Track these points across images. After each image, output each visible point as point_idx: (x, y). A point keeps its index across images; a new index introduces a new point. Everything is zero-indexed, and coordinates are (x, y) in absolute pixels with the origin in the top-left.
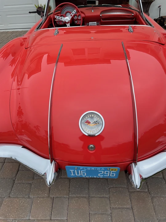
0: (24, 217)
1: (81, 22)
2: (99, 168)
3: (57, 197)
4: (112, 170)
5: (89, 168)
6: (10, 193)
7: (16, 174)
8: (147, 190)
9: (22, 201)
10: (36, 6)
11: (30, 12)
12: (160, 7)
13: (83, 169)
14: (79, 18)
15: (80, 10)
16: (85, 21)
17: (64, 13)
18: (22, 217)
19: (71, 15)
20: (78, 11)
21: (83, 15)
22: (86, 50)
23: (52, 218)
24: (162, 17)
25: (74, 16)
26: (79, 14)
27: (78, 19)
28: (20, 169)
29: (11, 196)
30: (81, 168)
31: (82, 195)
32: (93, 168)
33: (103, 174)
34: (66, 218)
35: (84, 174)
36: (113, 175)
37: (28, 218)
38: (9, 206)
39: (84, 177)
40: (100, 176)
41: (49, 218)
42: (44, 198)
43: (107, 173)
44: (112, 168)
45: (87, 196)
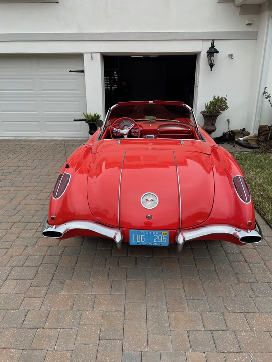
0: (86, 293)
1: (139, 134)
2: (154, 232)
3: (116, 280)
4: (164, 234)
5: (147, 232)
6: (71, 277)
7: (76, 264)
8: (198, 277)
9: (83, 282)
10: (84, 114)
11: (75, 120)
12: (228, 120)
13: (142, 234)
14: (137, 131)
15: (138, 123)
16: (143, 133)
17: (122, 126)
19: (129, 128)
20: (136, 125)
21: (140, 128)
22: (142, 158)
23: (112, 293)
24: (232, 131)
25: (132, 128)
26: (137, 127)
27: (135, 132)
28: (78, 261)
29: (72, 279)
30: (141, 231)
31: (138, 279)
32: (150, 232)
33: (158, 240)
34: (124, 293)
35: (143, 240)
36: (164, 240)
37: (90, 293)
38: (71, 285)
39: (143, 244)
40: (155, 243)
41: (109, 293)
42: (103, 280)
43: (160, 237)
44: (164, 232)
45: (144, 280)
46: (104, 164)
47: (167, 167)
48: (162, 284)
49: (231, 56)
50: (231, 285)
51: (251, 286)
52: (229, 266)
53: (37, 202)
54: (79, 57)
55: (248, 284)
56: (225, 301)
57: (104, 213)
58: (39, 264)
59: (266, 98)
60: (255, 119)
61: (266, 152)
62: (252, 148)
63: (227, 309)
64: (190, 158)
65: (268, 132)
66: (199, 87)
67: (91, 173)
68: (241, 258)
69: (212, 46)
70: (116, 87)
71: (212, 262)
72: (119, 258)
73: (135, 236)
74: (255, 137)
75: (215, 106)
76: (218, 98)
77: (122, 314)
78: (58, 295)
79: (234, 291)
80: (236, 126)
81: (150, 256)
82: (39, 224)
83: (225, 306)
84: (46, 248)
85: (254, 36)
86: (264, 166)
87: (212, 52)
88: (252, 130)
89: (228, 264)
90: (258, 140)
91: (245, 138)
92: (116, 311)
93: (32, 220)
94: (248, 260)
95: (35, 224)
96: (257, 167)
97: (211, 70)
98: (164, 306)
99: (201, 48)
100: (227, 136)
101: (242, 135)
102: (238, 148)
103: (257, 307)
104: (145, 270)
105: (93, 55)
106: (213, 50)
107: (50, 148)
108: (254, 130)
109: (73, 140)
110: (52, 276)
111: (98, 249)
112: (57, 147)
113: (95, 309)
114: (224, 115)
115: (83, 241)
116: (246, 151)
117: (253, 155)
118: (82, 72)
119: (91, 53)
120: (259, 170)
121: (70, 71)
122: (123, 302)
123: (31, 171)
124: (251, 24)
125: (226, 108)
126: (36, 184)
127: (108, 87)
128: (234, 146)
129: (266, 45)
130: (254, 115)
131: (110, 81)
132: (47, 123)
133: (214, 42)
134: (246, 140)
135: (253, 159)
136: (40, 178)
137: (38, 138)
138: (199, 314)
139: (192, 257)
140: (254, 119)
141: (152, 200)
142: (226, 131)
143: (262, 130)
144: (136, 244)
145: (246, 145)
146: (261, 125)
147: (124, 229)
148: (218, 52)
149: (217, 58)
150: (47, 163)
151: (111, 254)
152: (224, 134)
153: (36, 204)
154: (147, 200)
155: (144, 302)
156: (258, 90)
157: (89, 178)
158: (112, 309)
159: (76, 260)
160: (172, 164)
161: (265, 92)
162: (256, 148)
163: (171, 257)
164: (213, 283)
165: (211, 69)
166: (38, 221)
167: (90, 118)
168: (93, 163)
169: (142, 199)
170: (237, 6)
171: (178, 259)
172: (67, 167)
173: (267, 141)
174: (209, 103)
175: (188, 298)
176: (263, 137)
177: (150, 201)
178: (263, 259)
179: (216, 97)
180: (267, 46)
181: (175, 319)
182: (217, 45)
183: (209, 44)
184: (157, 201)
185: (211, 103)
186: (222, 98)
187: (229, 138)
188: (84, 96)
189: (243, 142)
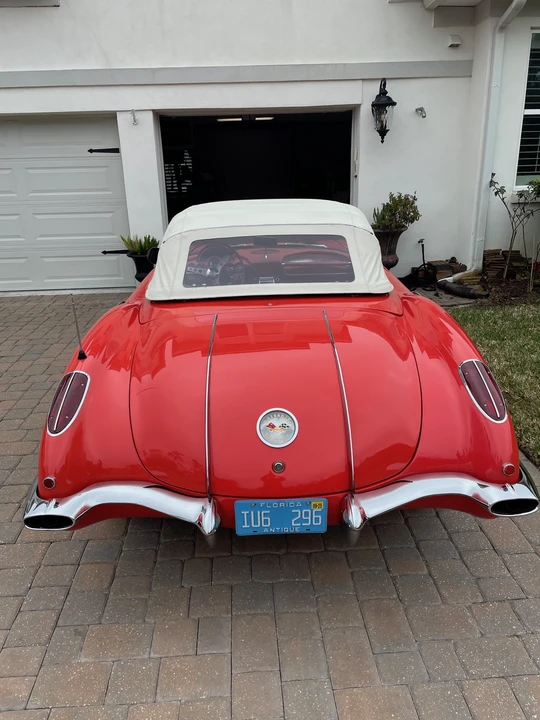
0: (138, 655)
1: (242, 277)
2: (292, 502)
3: (207, 618)
4: (315, 506)
5: (275, 502)
6: (101, 617)
7: (111, 584)
8: (395, 596)
9: (130, 629)
10: (123, 240)
11: (105, 253)
12: (421, 241)
13: (264, 507)
16: (252, 274)
18: (134, 656)
21: (246, 263)
23: (199, 653)
24: (429, 264)
27: (235, 272)
28: (117, 574)
29: (103, 621)
30: (262, 503)
31: (259, 611)
32: (282, 503)
33: (301, 520)
34: (228, 650)
35: (266, 522)
36: (317, 520)
37: (146, 656)
38: (101, 639)
39: (266, 531)
40: (295, 526)
41: (191, 652)
42: (177, 620)
43: (307, 514)
44: (315, 501)
45: (272, 612)
46: (169, 344)
47: (306, 346)
48: (316, 619)
49: (420, 111)
50: (469, 608)
51: (513, 606)
52: (460, 562)
53: (23, 435)
54: (108, 119)
55: (507, 604)
56: (461, 651)
57: (172, 459)
58: (24, 587)
59: (496, 193)
60: (475, 237)
61: (502, 303)
62: (473, 296)
63: (467, 672)
64: (355, 323)
65: (502, 262)
66: (360, 177)
67: (137, 368)
68: (484, 543)
69: (383, 92)
70: (188, 182)
71: (422, 555)
72: (212, 560)
73: (249, 515)
74: (477, 273)
75: (394, 214)
76: (399, 197)
77: (224, 705)
78: (71, 665)
79: (479, 624)
80: (437, 253)
81: (283, 551)
82: (26, 488)
83: (463, 664)
84: (42, 547)
85: (464, 71)
86: (503, 332)
87: (382, 104)
88: (471, 260)
89: (458, 557)
90: (482, 280)
91: (457, 276)
92: (210, 699)
93: (10, 480)
94: (498, 546)
95: (16, 488)
96: (488, 335)
97: (382, 142)
98: (324, 677)
99: (361, 96)
100: (421, 274)
101: (449, 272)
102: (446, 298)
103: (534, 661)
104: (272, 585)
105: (138, 116)
106: (384, 100)
107: (54, 313)
108: (473, 260)
109: (102, 295)
110: (54, 616)
111: (162, 540)
112: (67, 311)
113: (159, 698)
114: (412, 233)
115: (128, 523)
116: (463, 303)
117: (478, 311)
118: (117, 151)
119: (133, 112)
120: (494, 342)
121: (91, 151)
122: (227, 675)
123: (9, 365)
124: (457, 46)
125: (415, 217)
126: (20, 394)
127: (172, 183)
128: (437, 295)
129: (489, 88)
130: (473, 230)
131: (177, 173)
132: (46, 260)
133: (385, 84)
134: (458, 282)
135: (479, 319)
136: (30, 380)
137: (28, 294)
138: (407, 690)
139: (377, 547)
140: (472, 237)
141: (283, 426)
142: (418, 264)
143: (490, 260)
144: (250, 533)
145: (460, 291)
146: (487, 249)
147: (221, 499)
148: (394, 104)
149: (393, 116)
150: (46, 347)
151: (194, 553)
152: (415, 271)
153: (21, 441)
154: (273, 426)
155: (277, 669)
156: (478, 179)
157: (134, 379)
158: (201, 694)
159: (111, 573)
160: (322, 338)
161: (492, 183)
162: (481, 296)
163: (330, 549)
164: (428, 606)
165: (383, 138)
166: (23, 481)
167: (137, 247)
168: (143, 345)
169: (261, 426)
170: (429, 10)
171: (346, 553)
172: (82, 356)
173: (501, 282)
174: (381, 209)
175: (377, 651)
176: (492, 274)
177: (278, 430)
178: (530, 542)
179: (396, 195)
180: (493, 89)
181: (351, 709)
182: (392, 90)
183: (375, 89)
184: (294, 426)
185: (386, 207)
186: (407, 198)
187: (423, 278)
188: (123, 202)
189: (454, 286)
